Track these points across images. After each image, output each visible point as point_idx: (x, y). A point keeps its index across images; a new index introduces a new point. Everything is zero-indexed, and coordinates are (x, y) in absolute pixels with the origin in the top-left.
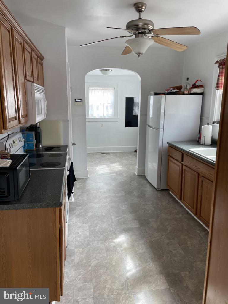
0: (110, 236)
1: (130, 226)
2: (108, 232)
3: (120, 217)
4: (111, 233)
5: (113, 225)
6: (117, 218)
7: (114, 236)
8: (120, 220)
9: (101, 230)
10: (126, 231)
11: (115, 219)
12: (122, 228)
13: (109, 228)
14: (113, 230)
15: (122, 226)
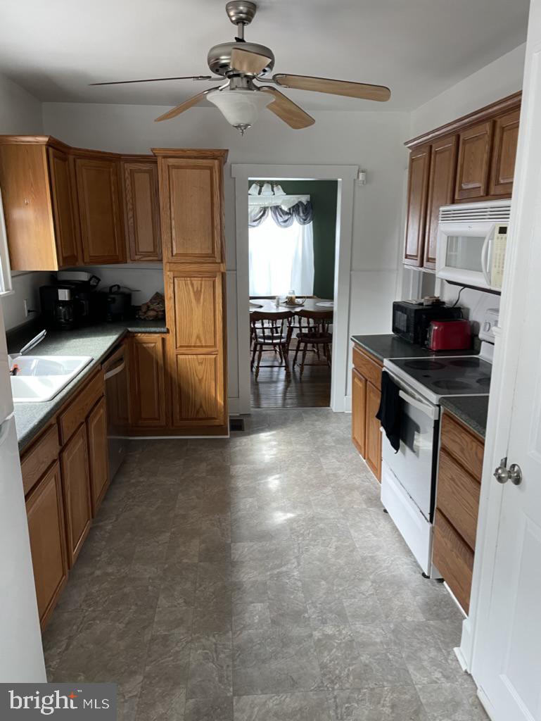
0: (302, 525)
1: (255, 547)
2: (309, 534)
3: (275, 572)
4: (302, 532)
5: (296, 551)
6: (284, 569)
7: (295, 525)
8: (277, 562)
9: (324, 538)
10: (266, 536)
11: (289, 566)
12: (274, 542)
13: (307, 542)
14: (298, 537)
15: (273, 547)
